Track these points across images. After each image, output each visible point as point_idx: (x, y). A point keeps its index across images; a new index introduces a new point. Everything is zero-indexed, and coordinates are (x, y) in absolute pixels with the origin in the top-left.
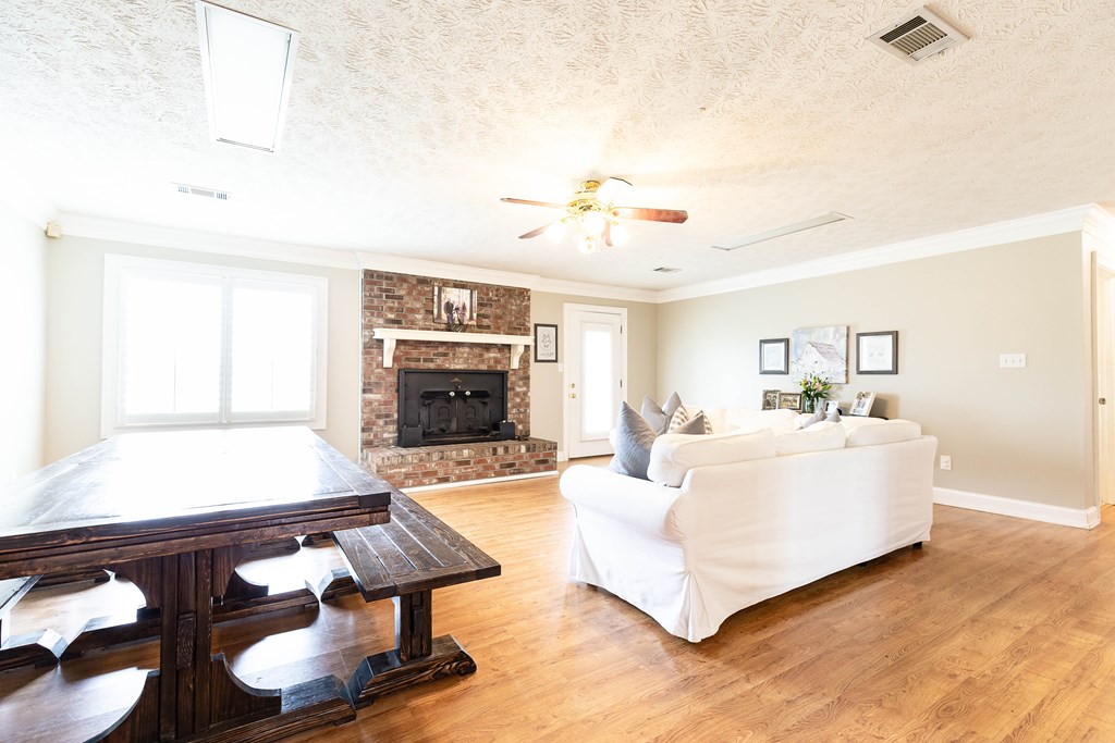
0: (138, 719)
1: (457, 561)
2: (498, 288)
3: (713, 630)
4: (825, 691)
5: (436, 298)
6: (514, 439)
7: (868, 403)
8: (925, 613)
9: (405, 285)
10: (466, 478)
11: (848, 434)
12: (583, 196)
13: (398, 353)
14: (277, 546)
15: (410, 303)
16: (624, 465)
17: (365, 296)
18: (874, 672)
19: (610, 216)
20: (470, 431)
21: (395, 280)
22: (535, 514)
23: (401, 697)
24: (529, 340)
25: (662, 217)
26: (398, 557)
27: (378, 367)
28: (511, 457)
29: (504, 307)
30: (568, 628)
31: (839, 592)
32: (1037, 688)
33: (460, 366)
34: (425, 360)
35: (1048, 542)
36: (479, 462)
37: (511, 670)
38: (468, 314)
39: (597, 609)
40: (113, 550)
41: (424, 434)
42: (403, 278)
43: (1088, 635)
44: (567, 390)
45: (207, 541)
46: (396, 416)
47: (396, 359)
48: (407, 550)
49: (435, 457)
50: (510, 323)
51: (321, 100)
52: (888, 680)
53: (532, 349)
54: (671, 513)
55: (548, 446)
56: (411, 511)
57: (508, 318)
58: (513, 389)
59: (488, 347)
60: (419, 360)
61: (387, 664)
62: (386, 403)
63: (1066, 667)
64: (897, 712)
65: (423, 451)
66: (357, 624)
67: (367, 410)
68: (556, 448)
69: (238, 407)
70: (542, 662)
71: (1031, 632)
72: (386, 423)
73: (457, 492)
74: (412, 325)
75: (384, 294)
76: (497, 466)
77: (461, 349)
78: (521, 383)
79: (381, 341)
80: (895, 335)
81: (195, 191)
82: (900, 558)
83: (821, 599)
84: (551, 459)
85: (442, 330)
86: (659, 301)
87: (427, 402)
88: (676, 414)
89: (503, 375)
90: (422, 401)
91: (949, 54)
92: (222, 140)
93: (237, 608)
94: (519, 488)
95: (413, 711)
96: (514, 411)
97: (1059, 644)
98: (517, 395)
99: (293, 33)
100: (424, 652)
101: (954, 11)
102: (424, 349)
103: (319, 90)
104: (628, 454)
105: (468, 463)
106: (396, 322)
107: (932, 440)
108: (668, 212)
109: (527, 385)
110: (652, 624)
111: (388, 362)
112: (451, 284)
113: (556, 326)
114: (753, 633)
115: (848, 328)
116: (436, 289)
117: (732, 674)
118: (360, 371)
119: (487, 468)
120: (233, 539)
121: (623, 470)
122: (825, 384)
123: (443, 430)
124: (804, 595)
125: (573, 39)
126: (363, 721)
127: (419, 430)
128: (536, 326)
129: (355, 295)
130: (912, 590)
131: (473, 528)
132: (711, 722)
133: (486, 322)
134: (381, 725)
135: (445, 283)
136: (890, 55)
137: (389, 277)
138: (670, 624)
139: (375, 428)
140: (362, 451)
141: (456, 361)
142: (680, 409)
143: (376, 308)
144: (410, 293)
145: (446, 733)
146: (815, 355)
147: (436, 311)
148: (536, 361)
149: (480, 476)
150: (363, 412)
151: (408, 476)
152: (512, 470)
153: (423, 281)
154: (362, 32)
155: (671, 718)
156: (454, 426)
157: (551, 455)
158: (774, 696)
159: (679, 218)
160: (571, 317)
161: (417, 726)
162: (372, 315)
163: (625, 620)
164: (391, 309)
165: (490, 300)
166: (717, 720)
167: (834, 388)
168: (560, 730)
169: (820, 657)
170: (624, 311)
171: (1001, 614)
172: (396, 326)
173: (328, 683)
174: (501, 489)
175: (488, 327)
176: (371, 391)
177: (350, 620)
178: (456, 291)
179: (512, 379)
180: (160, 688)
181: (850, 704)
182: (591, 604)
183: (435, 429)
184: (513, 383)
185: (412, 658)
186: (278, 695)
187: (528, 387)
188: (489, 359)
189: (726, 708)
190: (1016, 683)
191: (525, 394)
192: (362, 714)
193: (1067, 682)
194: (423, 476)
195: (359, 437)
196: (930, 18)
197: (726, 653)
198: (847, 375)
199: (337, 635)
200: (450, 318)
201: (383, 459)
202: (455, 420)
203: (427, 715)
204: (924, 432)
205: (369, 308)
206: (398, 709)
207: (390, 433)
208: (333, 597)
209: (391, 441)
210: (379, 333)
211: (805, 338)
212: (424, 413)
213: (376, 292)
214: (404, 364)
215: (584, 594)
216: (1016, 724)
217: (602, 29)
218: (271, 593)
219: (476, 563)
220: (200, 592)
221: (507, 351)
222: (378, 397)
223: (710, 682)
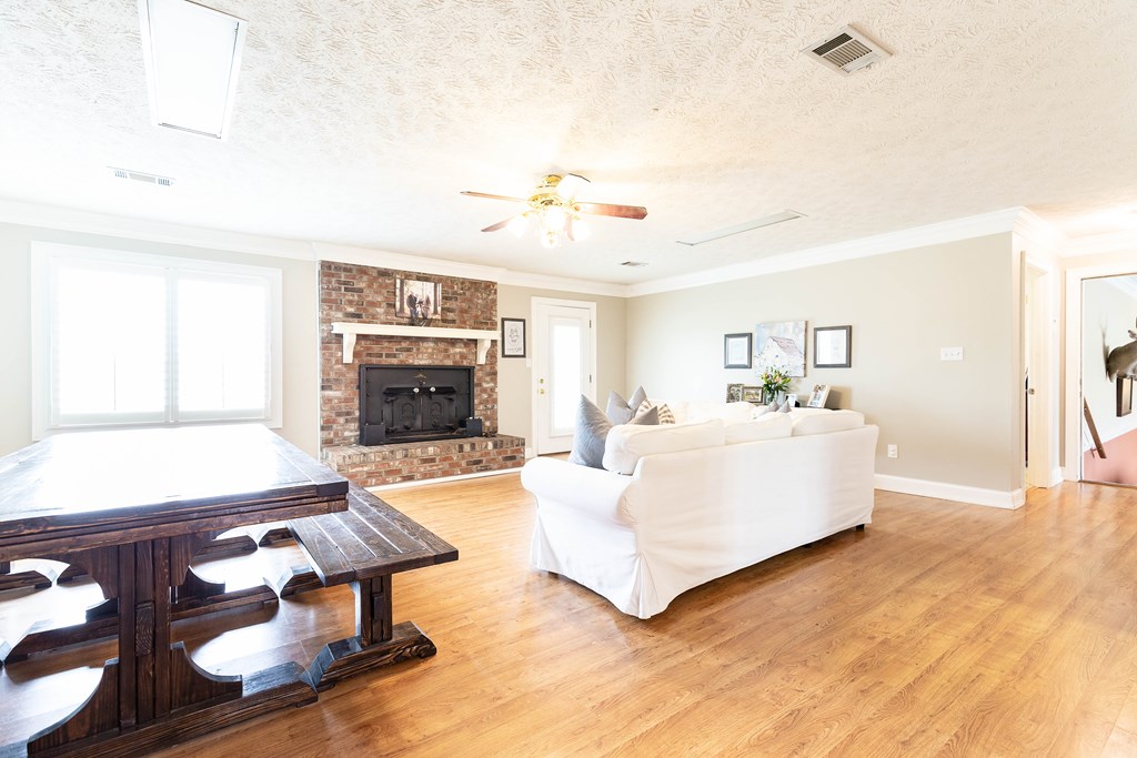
0: (97, 706)
1: (415, 548)
2: (463, 281)
3: (662, 608)
4: (759, 655)
5: (398, 291)
6: (481, 436)
7: (824, 395)
8: (856, 587)
9: (365, 278)
10: (431, 476)
11: (794, 424)
12: (545, 190)
13: (359, 347)
14: (233, 547)
15: (370, 296)
16: (582, 456)
17: (323, 288)
18: (804, 637)
19: (572, 211)
20: (435, 428)
21: (354, 272)
22: (501, 509)
23: (362, 680)
24: (496, 335)
25: (623, 212)
26: (357, 546)
27: (337, 362)
28: (478, 454)
29: (470, 301)
30: (528, 612)
31: (782, 571)
32: (942, 644)
33: (423, 361)
34: (388, 356)
35: (976, 522)
36: (445, 459)
37: (470, 652)
38: (432, 308)
39: (557, 594)
40: (70, 539)
41: (387, 432)
42: (363, 270)
43: (993, 600)
44: (536, 386)
45: (165, 530)
46: (357, 414)
47: (356, 354)
48: (367, 540)
49: (399, 455)
50: (477, 317)
51: (271, 88)
52: (815, 644)
53: (499, 344)
54: (623, 499)
55: (516, 442)
56: (372, 505)
57: (474, 312)
58: (480, 385)
59: (453, 342)
60: (381, 355)
61: (348, 649)
62: (346, 400)
63: (969, 626)
64: (819, 669)
65: (386, 449)
66: (318, 617)
67: (326, 408)
68: (523, 444)
69: (185, 406)
70: (500, 644)
71: (945, 599)
72: (347, 421)
73: (422, 490)
74: (373, 319)
75: (343, 287)
76: (464, 463)
77: (425, 344)
78: (488, 379)
79: (341, 336)
80: (849, 329)
81: (134, 176)
82: (843, 540)
83: (765, 578)
84: (518, 456)
85: (405, 324)
86: (629, 295)
87: (390, 399)
88: (641, 408)
89: (469, 371)
90: (384, 398)
91: (876, 69)
92: (164, 124)
93: (192, 606)
94: (485, 485)
95: (374, 691)
96: (481, 407)
97: (967, 607)
98: (484, 390)
99: (241, 22)
100: (385, 636)
101: (875, 29)
102: (386, 344)
103: (269, 79)
104: (586, 445)
105: (433, 460)
106: (357, 316)
107: (874, 428)
108: (628, 208)
109: (494, 380)
110: (607, 605)
111: (348, 357)
112: (414, 277)
113: (524, 321)
114: (700, 610)
115: (807, 323)
116: (398, 281)
117: (677, 645)
118: (319, 368)
119: (453, 465)
120: (191, 528)
121: (581, 461)
122: (785, 377)
123: (407, 428)
124: (750, 575)
125: (525, 40)
126: (325, 702)
127: (382, 427)
128: (503, 320)
129: (311, 288)
130: (849, 567)
131: (438, 525)
132: (653, 686)
133: (451, 316)
134: (343, 704)
135: (408, 276)
136: (823, 67)
137: (347, 269)
138: (623, 604)
139: (335, 426)
140: (321, 450)
141: (420, 356)
142: (645, 403)
143: (335, 301)
144: (370, 286)
145: (405, 709)
146: (776, 349)
147: (398, 304)
148: (504, 356)
149: (445, 474)
150: (322, 410)
151: (370, 475)
152: (479, 467)
153: (384, 273)
154: (313, 23)
155: (617, 685)
156: (418, 423)
157: (518, 451)
158: (712, 662)
159: (639, 214)
160: (539, 312)
161: (378, 703)
162: (331, 308)
163: (583, 603)
164: (350, 303)
165: (455, 293)
166: (659, 684)
167: (793, 382)
168: (514, 700)
169: (758, 627)
170: (593, 306)
171: (925, 584)
172: (356, 320)
173: (290, 668)
174: (467, 486)
175: (454, 321)
176: (330, 388)
177: (311, 614)
178: (419, 283)
179: (478, 374)
180: (119, 677)
181: (780, 665)
182: (551, 590)
183: (398, 427)
184: (480, 379)
185: (373, 642)
186: (239, 680)
187: (496, 383)
188: (455, 354)
189: (668, 675)
190: (925, 642)
191: (492, 390)
192: (323, 697)
193: (967, 638)
194: (387, 474)
195: (318, 435)
196: (855, 36)
197: (674, 628)
198: (805, 368)
199: (298, 627)
200: (414, 311)
201: (344, 457)
202: (419, 418)
203: (388, 694)
204: (868, 421)
205: (327, 301)
206: (359, 691)
207: (352, 431)
208: (292, 593)
209: (352, 440)
210: (338, 328)
211: (767, 333)
212: (387, 411)
213: (334, 283)
214: (366, 359)
215: (546, 580)
216: (918, 674)
217: (553, 32)
218: (228, 590)
219: (434, 550)
220: (158, 581)
221: (473, 346)
222: (338, 394)
223: (656, 653)
